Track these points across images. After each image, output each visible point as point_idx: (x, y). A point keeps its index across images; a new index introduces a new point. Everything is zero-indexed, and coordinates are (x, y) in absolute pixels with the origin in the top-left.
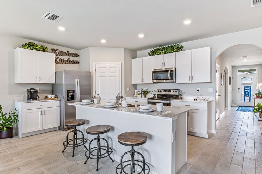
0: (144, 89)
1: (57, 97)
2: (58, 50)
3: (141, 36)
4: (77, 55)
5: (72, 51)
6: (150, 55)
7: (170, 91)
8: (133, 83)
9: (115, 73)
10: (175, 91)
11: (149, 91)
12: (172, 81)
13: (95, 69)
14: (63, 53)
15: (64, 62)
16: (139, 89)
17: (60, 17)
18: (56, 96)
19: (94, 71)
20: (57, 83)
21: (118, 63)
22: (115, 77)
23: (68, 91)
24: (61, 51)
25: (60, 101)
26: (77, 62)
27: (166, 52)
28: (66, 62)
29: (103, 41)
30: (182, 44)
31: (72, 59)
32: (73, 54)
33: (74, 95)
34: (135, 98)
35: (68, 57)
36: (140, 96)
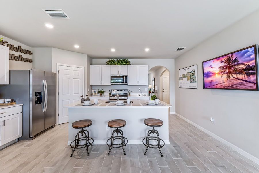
0: (100, 89)
1: (15, 102)
2: (7, 42)
3: (113, 50)
4: (30, 53)
5: (24, 47)
6: (108, 64)
7: (122, 91)
8: (91, 85)
9: (78, 75)
10: (125, 90)
11: (104, 90)
12: (126, 84)
13: (59, 71)
14: (14, 47)
15: (15, 59)
16: (95, 89)
17: (68, 18)
18: (12, 100)
19: (57, 72)
20: (12, 83)
21: (81, 67)
22: (78, 79)
23: (36, 93)
24: (11, 45)
25: (22, 105)
26: (30, 61)
27: (121, 64)
28: (17, 59)
29: (77, 47)
30: (129, 60)
31: (24, 56)
32: (26, 50)
33: (41, 97)
34: (93, 96)
35: (20, 53)
36: (97, 95)
